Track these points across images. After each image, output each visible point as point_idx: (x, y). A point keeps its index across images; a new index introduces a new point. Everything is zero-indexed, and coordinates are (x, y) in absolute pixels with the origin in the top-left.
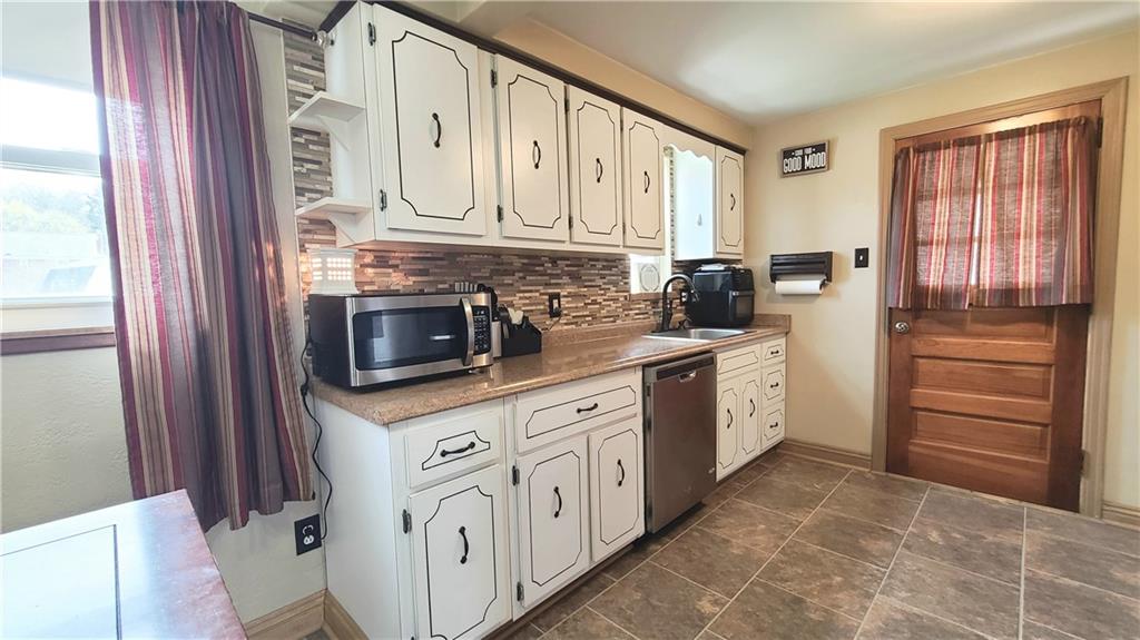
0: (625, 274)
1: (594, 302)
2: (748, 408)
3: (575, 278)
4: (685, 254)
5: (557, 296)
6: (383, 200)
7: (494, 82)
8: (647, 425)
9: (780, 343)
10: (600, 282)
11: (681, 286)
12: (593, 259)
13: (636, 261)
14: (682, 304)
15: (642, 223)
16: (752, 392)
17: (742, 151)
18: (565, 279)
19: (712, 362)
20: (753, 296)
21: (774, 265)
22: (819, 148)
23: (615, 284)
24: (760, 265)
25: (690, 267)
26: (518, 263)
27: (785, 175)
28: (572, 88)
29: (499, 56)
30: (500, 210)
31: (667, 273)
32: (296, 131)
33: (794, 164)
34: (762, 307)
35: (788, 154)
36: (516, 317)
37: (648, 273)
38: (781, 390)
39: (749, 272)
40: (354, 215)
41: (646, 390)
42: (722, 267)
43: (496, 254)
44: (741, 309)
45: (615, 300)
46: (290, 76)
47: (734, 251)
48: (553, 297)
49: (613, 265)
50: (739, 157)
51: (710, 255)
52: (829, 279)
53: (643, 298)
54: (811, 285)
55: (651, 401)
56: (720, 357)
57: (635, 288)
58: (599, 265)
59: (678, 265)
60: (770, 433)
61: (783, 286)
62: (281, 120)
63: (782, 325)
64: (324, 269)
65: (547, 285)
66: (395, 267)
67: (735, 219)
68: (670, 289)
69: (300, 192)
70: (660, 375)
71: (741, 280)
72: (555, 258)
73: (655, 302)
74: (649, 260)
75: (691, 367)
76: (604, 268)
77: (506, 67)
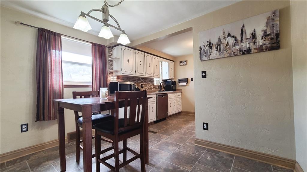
0: (153, 81)
1: (148, 86)
2: (174, 104)
3: (145, 82)
4: (164, 79)
5: (142, 84)
6: (122, 70)
7: (135, 54)
8: (157, 103)
9: (180, 94)
10: (149, 83)
11: (164, 84)
12: (148, 79)
13: (155, 79)
14: (164, 87)
15: (156, 73)
16: (175, 101)
17: (174, 61)
18: (144, 82)
19: (167, 95)
20: (176, 86)
21: (179, 80)
22: (185, 61)
23: (152, 83)
24: (177, 81)
25: (165, 81)
26: (137, 79)
27: (180, 65)
28: (145, 53)
29: (136, 50)
30: (135, 71)
31: (161, 81)
32: (109, 60)
33: (182, 64)
34: (178, 88)
35: (181, 62)
36: (136, 87)
37: (158, 81)
38: (181, 102)
39: (175, 82)
40: (117, 71)
41: (156, 98)
42: (170, 81)
43: (134, 77)
44: (174, 88)
45: (152, 86)
46: (109, 53)
47: (173, 78)
48: (142, 85)
49: (152, 80)
50: (173, 62)
51: (168, 79)
52: (188, 83)
53: (157, 86)
54: (185, 84)
55: (157, 99)
56: (169, 95)
57: (155, 84)
58: (149, 80)
59: (163, 80)
60: (179, 109)
61: (181, 84)
62: (108, 59)
63: (181, 91)
64: (113, 79)
65: (141, 83)
66: (120, 79)
67: (173, 72)
68: (161, 84)
69: (109, 68)
70: (159, 96)
71: (174, 83)
72: (142, 78)
73: (159, 87)
74: (158, 79)
75: (164, 95)
76: (150, 80)
77: (137, 51)
